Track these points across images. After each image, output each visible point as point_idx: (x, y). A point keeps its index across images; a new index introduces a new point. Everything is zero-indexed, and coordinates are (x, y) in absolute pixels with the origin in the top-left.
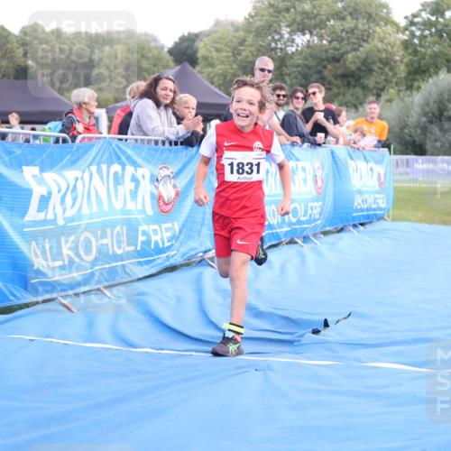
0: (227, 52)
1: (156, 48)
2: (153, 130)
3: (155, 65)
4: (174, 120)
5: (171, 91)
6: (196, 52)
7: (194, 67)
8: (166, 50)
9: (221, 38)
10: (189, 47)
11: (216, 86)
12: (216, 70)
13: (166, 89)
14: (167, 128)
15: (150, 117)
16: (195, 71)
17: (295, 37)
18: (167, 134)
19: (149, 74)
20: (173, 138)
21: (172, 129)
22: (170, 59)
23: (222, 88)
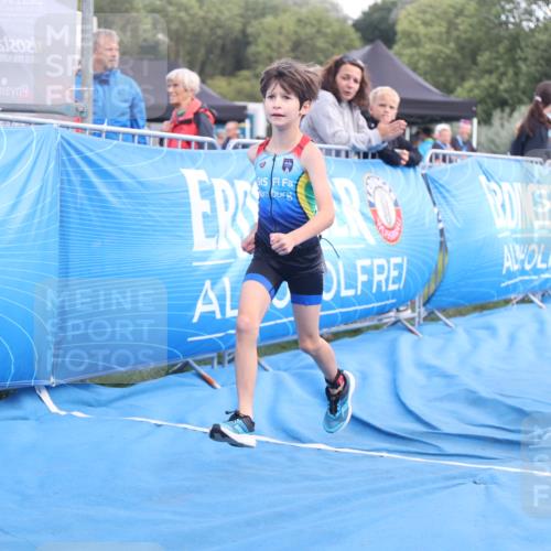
0: (440, 25)
1: (338, 20)
2: (334, 135)
3: (335, 45)
4: (363, 121)
5: (356, 81)
6: (394, 24)
7: (390, 47)
8: (350, 22)
9: (431, 6)
10: (384, 19)
11: (420, 75)
12: (421, 50)
13: (348, 77)
14: (353, 134)
15: (329, 118)
16: (391, 53)
17: (534, 7)
18: (353, 141)
19: (327, 57)
20: (363, 147)
21: (360, 136)
22: (355, 36)
23: (428, 77)
